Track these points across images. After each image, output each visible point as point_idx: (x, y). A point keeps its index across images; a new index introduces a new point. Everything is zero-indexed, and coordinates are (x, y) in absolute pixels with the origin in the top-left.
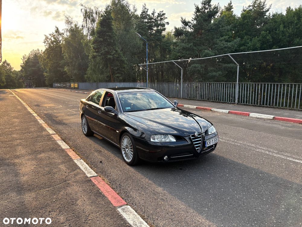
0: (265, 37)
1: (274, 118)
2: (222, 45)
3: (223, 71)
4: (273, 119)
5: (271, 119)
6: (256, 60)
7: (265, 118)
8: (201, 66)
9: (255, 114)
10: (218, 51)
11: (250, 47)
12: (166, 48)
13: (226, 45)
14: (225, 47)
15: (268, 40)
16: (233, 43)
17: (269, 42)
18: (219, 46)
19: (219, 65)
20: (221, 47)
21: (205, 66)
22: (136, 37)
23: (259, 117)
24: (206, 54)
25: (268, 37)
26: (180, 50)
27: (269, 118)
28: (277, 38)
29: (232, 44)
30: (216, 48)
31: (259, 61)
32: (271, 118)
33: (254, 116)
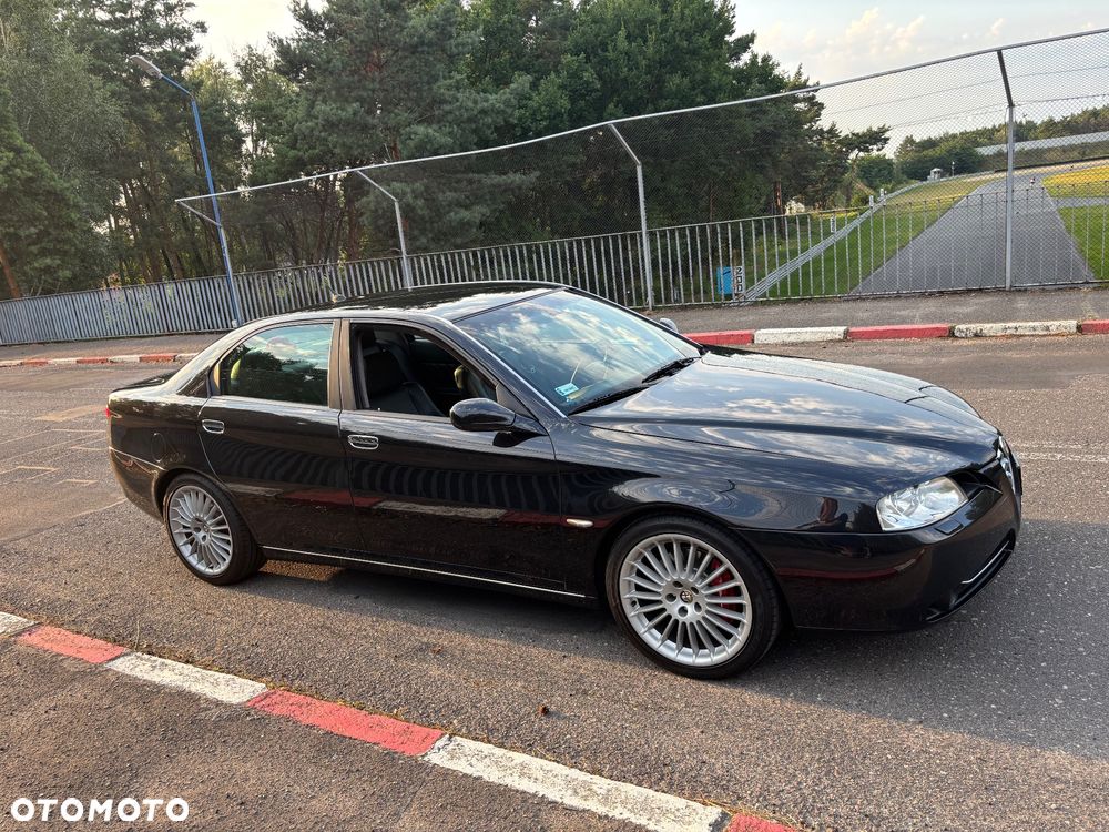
0: (574, 75)
1: (847, 333)
2: (470, 104)
3: (489, 202)
4: (845, 339)
5: (840, 341)
6: (563, 154)
7: (816, 338)
8: (413, 191)
9: (771, 331)
10: (459, 126)
11: (539, 109)
12: (218, 132)
13: (485, 104)
14: (484, 112)
15: (587, 83)
16: (508, 95)
17: (591, 91)
18: (460, 108)
19: (471, 182)
20: (467, 110)
21: (427, 188)
22: (91, 85)
23: (793, 339)
24: (421, 140)
25: (586, 74)
26: (316, 133)
27: (829, 337)
28: (614, 76)
29: (504, 98)
30: (450, 118)
31: (572, 159)
32: (837, 337)
33: (772, 340)
